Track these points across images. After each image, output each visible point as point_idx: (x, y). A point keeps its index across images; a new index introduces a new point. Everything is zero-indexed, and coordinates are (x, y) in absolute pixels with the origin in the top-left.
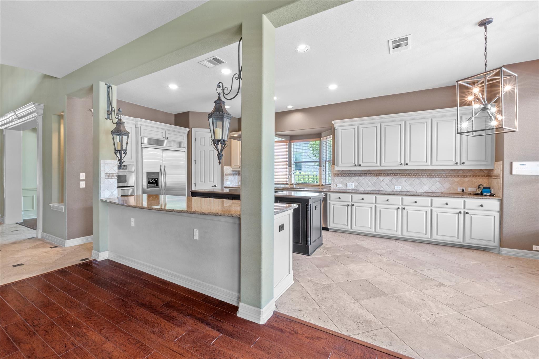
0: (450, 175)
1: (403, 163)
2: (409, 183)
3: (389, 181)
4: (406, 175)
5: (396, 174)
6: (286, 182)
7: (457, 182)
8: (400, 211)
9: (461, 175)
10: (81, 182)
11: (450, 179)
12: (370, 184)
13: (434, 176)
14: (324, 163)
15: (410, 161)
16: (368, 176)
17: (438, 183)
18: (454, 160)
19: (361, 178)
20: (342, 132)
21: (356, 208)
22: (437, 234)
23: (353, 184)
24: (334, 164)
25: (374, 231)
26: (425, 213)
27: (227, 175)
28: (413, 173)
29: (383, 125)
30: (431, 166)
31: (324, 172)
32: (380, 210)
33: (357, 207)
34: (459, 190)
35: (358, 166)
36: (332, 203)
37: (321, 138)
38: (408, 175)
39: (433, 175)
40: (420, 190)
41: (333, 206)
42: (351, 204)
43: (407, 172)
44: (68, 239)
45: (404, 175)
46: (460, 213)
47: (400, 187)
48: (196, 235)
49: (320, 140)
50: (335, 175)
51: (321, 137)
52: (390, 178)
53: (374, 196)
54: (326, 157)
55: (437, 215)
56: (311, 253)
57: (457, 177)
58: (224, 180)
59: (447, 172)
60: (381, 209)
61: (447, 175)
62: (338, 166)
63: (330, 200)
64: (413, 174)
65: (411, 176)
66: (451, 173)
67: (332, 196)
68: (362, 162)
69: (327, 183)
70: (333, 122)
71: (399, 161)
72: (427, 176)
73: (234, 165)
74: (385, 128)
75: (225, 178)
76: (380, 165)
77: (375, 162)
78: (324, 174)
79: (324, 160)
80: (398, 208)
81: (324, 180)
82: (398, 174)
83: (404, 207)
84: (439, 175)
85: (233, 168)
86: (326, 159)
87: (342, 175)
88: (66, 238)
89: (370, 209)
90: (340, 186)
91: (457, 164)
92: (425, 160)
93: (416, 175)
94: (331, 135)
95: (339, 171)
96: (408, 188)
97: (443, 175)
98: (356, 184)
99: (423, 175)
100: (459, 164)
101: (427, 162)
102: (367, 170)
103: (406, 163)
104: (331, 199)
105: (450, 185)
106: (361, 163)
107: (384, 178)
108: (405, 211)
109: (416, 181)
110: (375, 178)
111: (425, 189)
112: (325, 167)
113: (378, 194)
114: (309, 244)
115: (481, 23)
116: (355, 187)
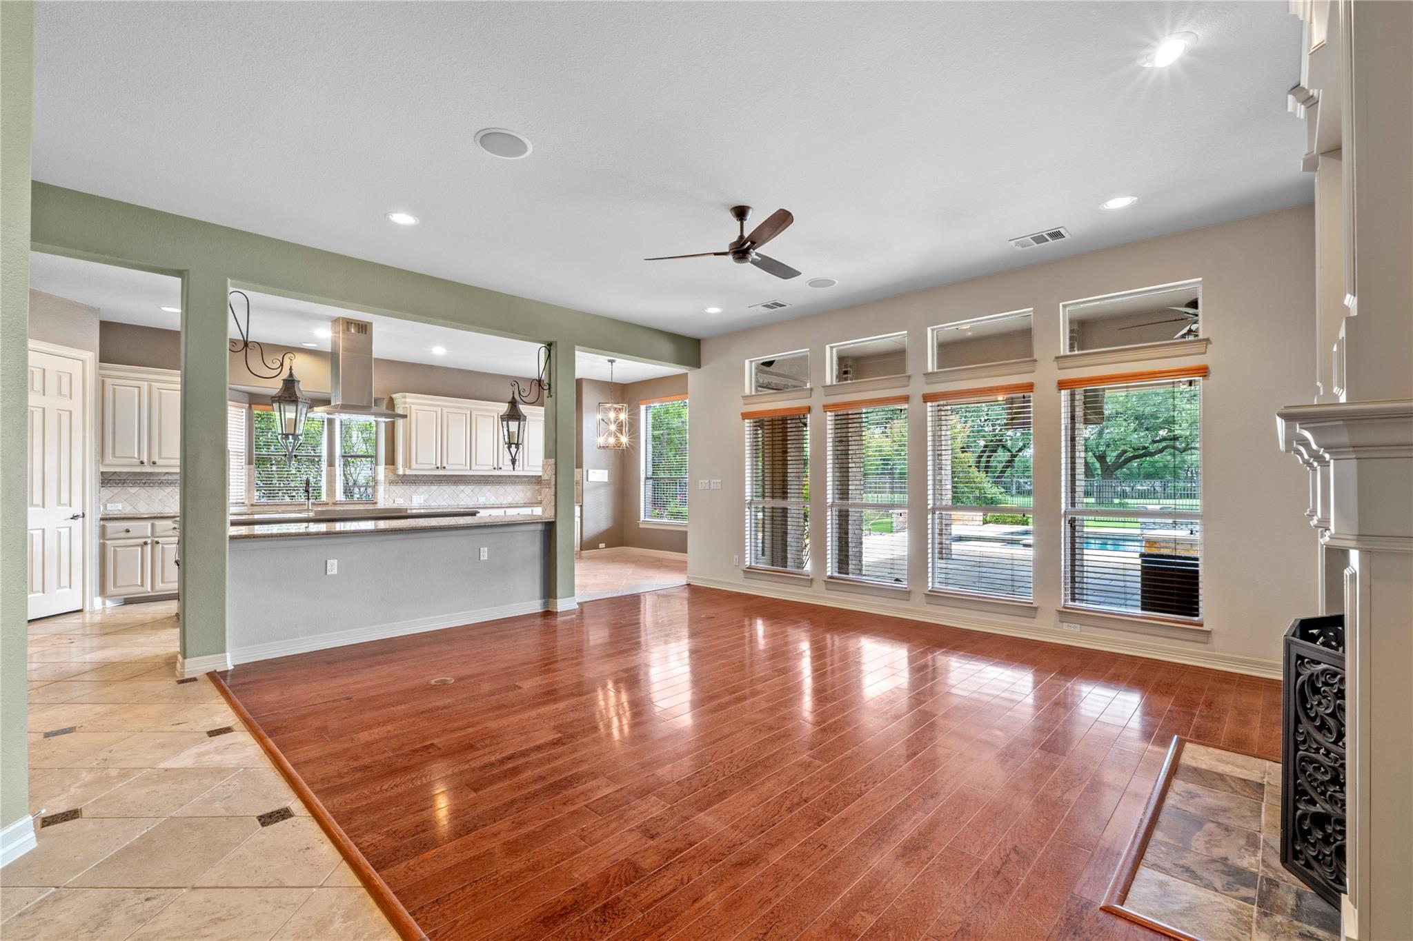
1: (496, 466)
2: (493, 494)
3: (471, 491)
4: (490, 483)
5: (479, 482)
12: (446, 496)
16: (446, 484)
19: (434, 488)
23: (422, 497)
24: (394, 465)
28: (498, 480)
29: (474, 413)
43: (491, 479)
48: (484, 555)
50: (391, 483)
52: (472, 487)
62: (410, 468)
65: (496, 484)
68: (447, 463)
71: (492, 464)
73: (114, 457)
76: (468, 469)
77: (463, 463)
82: (482, 482)
87: (404, 482)
90: (400, 501)
93: (500, 483)
98: (427, 496)
103: (500, 466)
106: (445, 464)
107: (464, 486)
115: (609, 361)
116: (425, 501)
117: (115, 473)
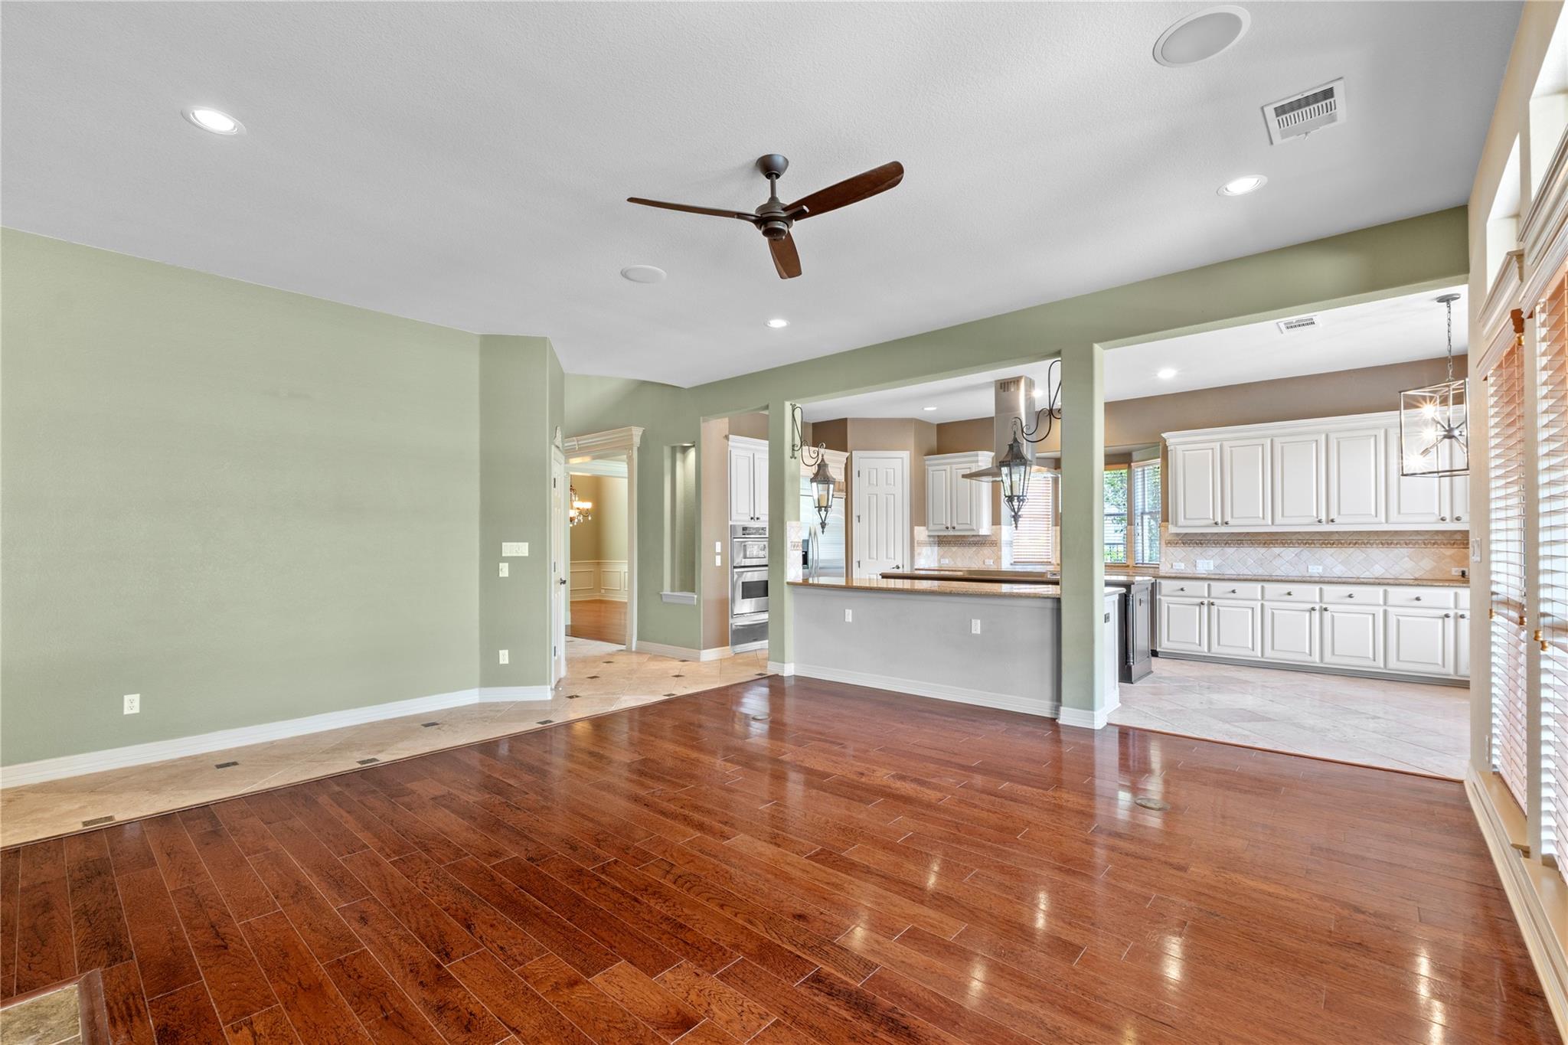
0: (1433, 541)
1: (1323, 518)
2: (1340, 560)
3: (1294, 555)
4: (1333, 544)
5: (1310, 542)
6: (1046, 560)
7: (1450, 556)
8: (1316, 615)
9: (1459, 542)
10: (717, 557)
11: (1433, 550)
12: (1250, 561)
13: (1397, 544)
14: (1140, 518)
15: (1339, 514)
16: (1246, 545)
17: (1406, 559)
18: (1437, 513)
19: (1230, 551)
20: (1184, 455)
21: (1219, 610)
22: (1398, 659)
23: (1212, 562)
24: (1165, 519)
25: (1260, 656)
26: (1371, 617)
27: (920, 544)
28: (1350, 538)
29: (1277, 441)
30: (1386, 525)
31: (1140, 537)
32: (1273, 614)
33: (1220, 608)
34: (1454, 573)
35: (1222, 524)
36: (1164, 601)
37: (1132, 464)
38: (1336, 542)
39: (1395, 542)
40: (1367, 574)
41: (1168, 607)
42: (1209, 602)
43: (1336, 537)
44: (704, 649)
45: (1328, 544)
46: (1447, 616)
47: (1321, 568)
48: (977, 627)
49: (1130, 467)
50: (1169, 543)
51: (1132, 462)
52: (1297, 550)
53: (1259, 586)
54: (1144, 505)
55: (1398, 621)
56: (1136, 681)
57: (1449, 546)
58: (916, 554)
59: (1427, 537)
60: (1275, 611)
61: (1426, 542)
62: (1176, 525)
63: (1160, 594)
64: (1349, 542)
65: (1346, 545)
66: (1436, 538)
67: (1166, 586)
68: (1232, 517)
69: (1147, 562)
70: (1164, 435)
71: (1315, 514)
72: (1382, 544)
73: (934, 524)
74: (1282, 448)
75: (917, 550)
76: (1273, 523)
77: (1261, 516)
78: (1140, 541)
79: (1140, 511)
80: (1313, 609)
81: (1140, 555)
82: (1315, 542)
83: (1324, 606)
84: (1408, 542)
85: (929, 531)
86: (1144, 508)
87: (1186, 543)
88: (702, 646)
89: (1250, 611)
90: (1180, 567)
91: (1443, 519)
92: (1373, 513)
93: (1356, 543)
94: (1159, 457)
95: (1178, 535)
96: (1339, 571)
97: (1417, 543)
98: (1219, 562)
99: (1372, 542)
100: (1448, 520)
101: (1376, 516)
102: (1243, 533)
103: (1331, 518)
104: (1164, 591)
105: (1435, 564)
106: (1228, 518)
107: (1282, 549)
108: (1327, 615)
109: (1356, 555)
110: (1262, 550)
111: (1378, 571)
112: (1142, 525)
113: (1268, 581)
114: (1132, 664)
115: (1441, 300)
116: (1216, 567)
117: (945, 536)
